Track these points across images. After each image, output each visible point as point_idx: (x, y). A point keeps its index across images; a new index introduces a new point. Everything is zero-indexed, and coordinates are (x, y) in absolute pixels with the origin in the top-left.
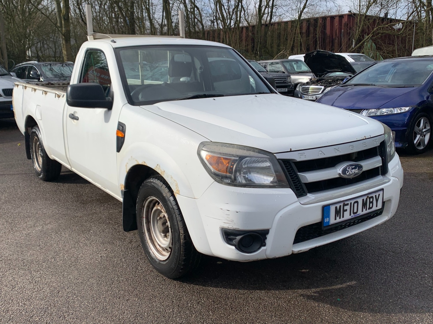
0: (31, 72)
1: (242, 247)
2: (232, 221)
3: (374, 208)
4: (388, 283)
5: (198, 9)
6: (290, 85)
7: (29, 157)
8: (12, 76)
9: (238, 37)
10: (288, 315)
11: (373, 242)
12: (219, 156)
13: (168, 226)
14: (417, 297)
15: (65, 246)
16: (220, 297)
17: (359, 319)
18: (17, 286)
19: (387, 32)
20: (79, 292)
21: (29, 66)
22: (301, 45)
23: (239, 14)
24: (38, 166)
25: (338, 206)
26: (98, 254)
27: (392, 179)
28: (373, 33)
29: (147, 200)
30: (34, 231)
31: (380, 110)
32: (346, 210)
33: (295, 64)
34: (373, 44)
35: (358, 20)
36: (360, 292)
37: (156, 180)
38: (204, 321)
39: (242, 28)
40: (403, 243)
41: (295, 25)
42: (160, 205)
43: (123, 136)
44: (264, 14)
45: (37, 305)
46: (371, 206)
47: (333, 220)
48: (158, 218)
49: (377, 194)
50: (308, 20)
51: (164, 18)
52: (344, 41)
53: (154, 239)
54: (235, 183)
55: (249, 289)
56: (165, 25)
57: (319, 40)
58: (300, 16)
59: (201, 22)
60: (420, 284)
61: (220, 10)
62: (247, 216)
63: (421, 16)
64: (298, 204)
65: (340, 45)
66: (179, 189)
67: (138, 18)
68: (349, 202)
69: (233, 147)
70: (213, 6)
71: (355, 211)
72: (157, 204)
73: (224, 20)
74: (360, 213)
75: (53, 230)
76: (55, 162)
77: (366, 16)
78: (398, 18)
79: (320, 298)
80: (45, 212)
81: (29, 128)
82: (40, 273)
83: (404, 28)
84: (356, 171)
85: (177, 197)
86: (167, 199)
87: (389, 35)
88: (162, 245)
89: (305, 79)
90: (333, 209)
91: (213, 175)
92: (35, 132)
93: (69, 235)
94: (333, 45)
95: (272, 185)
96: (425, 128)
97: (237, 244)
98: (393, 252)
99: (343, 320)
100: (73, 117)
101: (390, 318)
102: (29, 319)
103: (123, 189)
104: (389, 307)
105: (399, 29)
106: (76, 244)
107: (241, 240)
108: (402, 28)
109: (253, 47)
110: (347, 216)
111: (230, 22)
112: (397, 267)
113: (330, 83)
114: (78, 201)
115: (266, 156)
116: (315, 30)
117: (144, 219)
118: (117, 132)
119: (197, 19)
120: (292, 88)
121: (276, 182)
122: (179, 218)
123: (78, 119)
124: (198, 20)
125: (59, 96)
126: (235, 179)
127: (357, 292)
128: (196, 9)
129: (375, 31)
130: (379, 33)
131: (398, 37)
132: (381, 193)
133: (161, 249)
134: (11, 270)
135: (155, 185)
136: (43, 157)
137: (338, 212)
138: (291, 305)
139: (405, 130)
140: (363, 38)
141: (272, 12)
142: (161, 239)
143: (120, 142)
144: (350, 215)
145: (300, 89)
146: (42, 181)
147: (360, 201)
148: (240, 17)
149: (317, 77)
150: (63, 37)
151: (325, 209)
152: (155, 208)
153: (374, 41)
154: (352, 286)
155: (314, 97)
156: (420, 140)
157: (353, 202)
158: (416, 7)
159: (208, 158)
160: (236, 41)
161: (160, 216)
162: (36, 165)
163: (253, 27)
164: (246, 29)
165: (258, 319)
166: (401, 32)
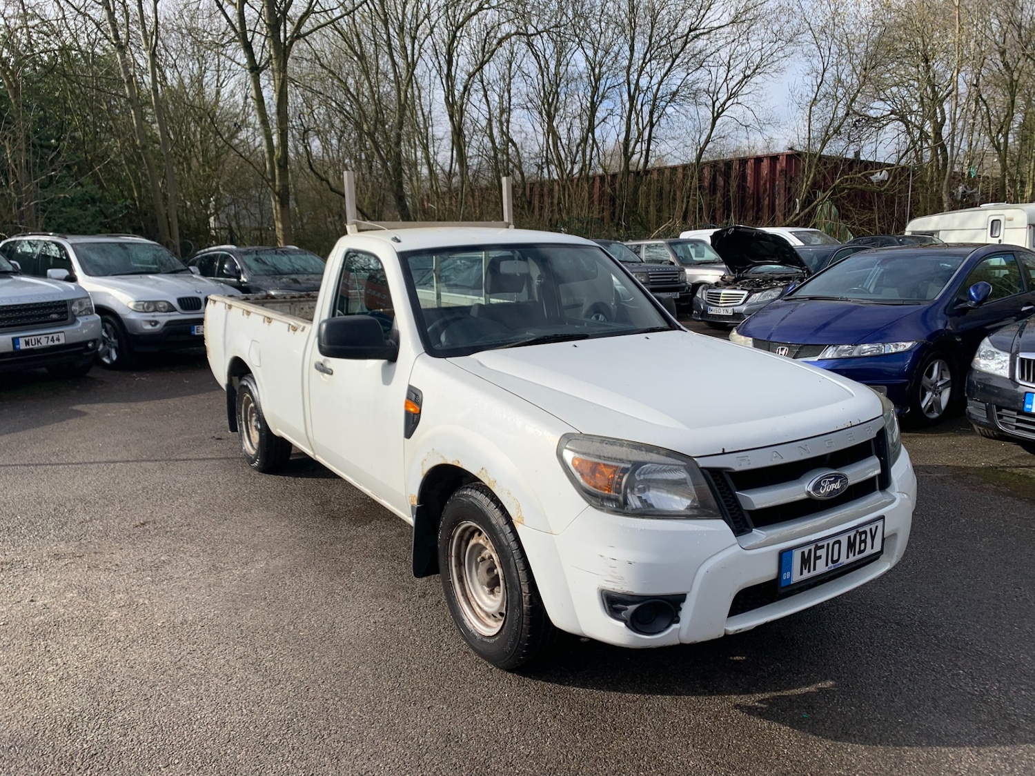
0: (226, 266)
1: (636, 623)
2: (621, 578)
3: (869, 552)
4: (892, 686)
5: (514, 145)
6: (684, 287)
7: (233, 428)
8: (192, 273)
9: (587, 195)
10: (717, 744)
11: (859, 603)
12: (597, 460)
13: (497, 575)
14: (948, 713)
15: (310, 600)
16: (592, 706)
17: (845, 755)
18: (234, 676)
19: (860, 187)
20: (344, 690)
21: (222, 255)
22: (701, 209)
23: (588, 153)
24: (250, 444)
25: (806, 550)
26: (369, 617)
27: (898, 497)
28: (834, 188)
29: (459, 526)
30: (253, 571)
31: (859, 347)
32: (820, 557)
33: (692, 247)
34: (834, 209)
35: (806, 165)
36: (842, 702)
37: (478, 493)
38: (567, 752)
39: (594, 178)
40: (915, 606)
41: (689, 173)
42: (482, 536)
43: (418, 412)
44: (633, 153)
45: (272, 714)
46: (862, 548)
47: (796, 576)
48: (479, 559)
49: (873, 527)
50: (714, 165)
51: (454, 161)
52: (780, 201)
53: (470, 596)
54: (625, 510)
55: (643, 693)
56: (455, 174)
57: (735, 202)
58: (699, 157)
59: (520, 169)
60: (951, 687)
61: (554, 147)
62: (647, 570)
63: (922, 158)
64: (737, 548)
65: (772, 209)
66: (523, 515)
67: (407, 161)
68: (825, 543)
69: (622, 445)
70: (541, 139)
71: (835, 557)
72: (476, 534)
73: (560, 164)
74: (844, 560)
75: (285, 570)
76: (282, 439)
77: (821, 157)
78: (881, 159)
79: (770, 712)
80: (269, 534)
81: (234, 378)
82: (272, 653)
83: (891, 179)
84: (837, 486)
85: (519, 528)
86: (498, 529)
87: (863, 192)
88: (486, 609)
89: (712, 275)
90: (797, 556)
91: (586, 495)
92: (247, 387)
93: (316, 580)
94: (759, 210)
95: (689, 513)
96: (941, 379)
97: (628, 619)
98: (898, 624)
99: (815, 756)
100: (322, 369)
101: (900, 753)
102: (262, 740)
103: (416, 503)
104: (898, 732)
105: (883, 182)
106: (330, 597)
107: (636, 611)
108: (888, 179)
109: (613, 213)
110: (821, 567)
111: (572, 169)
112: (907, 654)
113: (759, 285)
114: (324, 513)
115: (679, 462)
116: (727, 182)
117: (453, 559)
118: (406, 403)
119: (512, 162)
120: (687, 292)
121: (696, 508)
122: (520, 566)
123: (332, 374)
124: (515, 166)
125: (295, 329)
126: (626, 502)
127: (838, 701)
128: (510, 144)
129: (839, 185)
130: (844, 189)
131: (879, 196)
132: (880, 524)
133: (483, 615)
134: (221, 645)
135: (476, 502)
136: (260, 431)
137: (805, 562)
138: (720, 724)
139: (906, 384)
140: (815, 197)
141: (648, 150)
142: (484, 597)
143: (412, 422)
144: (827, 565)
145: (704, 295)
146: (256, 473)
147: (844, 540)
148: (591, 159)
149: (734, 272)
150: (277, 198)
151: (784, 557)
152: (472, 542)
153: (836, 202)
154: (827, 691)
155: (730, 310)
156: (932, 400)
157: (831, 541)
158: (912, 141)
159: (577, 463)
160: (583, 202)
161: (483, 555)
162: (247, 445)
163: (614, 176)
164: (601, 180)
165: (663, 750)
166: (886, 186)
